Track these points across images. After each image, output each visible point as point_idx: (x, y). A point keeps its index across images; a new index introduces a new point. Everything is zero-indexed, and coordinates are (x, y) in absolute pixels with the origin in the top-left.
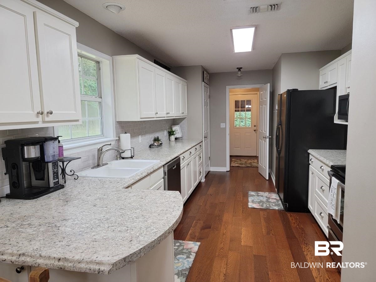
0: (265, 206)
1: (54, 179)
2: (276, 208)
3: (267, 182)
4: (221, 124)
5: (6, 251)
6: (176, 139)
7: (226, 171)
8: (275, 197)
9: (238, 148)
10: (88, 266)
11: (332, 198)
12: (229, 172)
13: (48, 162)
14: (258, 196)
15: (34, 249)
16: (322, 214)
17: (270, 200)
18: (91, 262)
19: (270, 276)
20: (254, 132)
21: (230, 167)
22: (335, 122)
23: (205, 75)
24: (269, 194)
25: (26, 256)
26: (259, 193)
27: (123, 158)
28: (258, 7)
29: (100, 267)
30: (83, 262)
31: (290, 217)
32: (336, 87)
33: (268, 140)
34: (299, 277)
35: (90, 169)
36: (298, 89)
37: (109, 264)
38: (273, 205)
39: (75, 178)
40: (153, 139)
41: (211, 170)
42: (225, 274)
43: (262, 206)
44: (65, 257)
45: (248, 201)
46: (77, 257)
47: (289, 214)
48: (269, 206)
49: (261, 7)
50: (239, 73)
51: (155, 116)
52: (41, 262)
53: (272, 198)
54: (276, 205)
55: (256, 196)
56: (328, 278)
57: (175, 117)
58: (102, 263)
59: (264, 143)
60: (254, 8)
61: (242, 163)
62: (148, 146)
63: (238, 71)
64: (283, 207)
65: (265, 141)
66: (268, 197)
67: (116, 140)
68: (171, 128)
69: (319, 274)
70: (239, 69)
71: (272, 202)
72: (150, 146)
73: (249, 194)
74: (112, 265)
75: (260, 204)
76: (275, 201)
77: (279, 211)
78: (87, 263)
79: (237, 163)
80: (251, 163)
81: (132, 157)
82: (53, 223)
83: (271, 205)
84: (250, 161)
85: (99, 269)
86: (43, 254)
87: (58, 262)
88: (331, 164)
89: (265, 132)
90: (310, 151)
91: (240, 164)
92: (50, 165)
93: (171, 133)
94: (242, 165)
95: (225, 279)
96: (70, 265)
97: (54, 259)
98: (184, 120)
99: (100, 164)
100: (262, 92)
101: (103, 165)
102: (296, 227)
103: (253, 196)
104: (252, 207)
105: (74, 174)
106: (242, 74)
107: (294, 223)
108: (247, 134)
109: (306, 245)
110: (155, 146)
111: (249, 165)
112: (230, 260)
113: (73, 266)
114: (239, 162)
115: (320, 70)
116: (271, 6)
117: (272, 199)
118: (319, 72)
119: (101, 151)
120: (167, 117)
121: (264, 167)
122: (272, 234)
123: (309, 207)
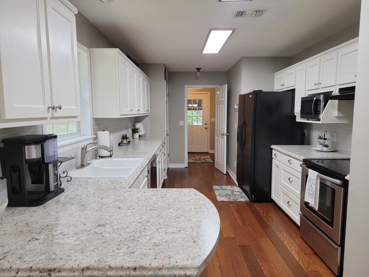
0: (232, 199)
1: (54, 182)
2: (243, 200)
3: (225, 176)
4: (180, 121)
5: (63, 267)
6: (140, 136)
7: (184, 167)
8: (238, 190)
9: (191, 145)
10: (171, 272)
11: (310, 188)
12: (187, 168)
13: (48, 164)
14: (223, 189)
15: (96, 261)
16: (290, 203)
17: (235, 193)
18: (173, 268)
19: (260, 263)
20: (205, 129)
21: (189, 163)
22: (297, 120)
23: (166, 74)
24: (231, 187)
25: (91, 270)
26: (222, 187)
27: (102, 157)
28: (245, 11)
29: (186, 273)
30: (164, 268)
31: (257, 207)
32: (294, 89)
33: (226, 137)
34: (284, 262)
35: (75, 169)
36: (262, 91)
37: (195, 268)
38: (239, 198)
39: (68, 180)
40: (121, 137)
41: (170, 167)
42: (219, 267)
43: (230, 198)
44: (141, 266)
45: (215, 195)
46: (155, 264)
47: (255, 205)
48: (235, 198)
49: (248, 12)
50: (198, 73)
51: (130, 113)
52: (113, 274)
53: (236, 190)
54: (241, 197)
55: (221, 190)
56: (308, 260)
57: (142, 114)
58: (186, 267)
59: (222, 140)
60: (241, 12)
61: (196, 159)
62: (118, 144)
63: (198, 71)
64: (248, 199)
65: (222, 138)
66: (231, 190)
67: (93, 138)
68: (134, 126)
69: (300, 257)
70: (198, 69)
71: (237, 195)
72: (119, 145)
73: (214, 188)
74: (197, 268)
75: (227, 197)
76: (239, 193)
77: (246, 203)
78: (169, 269)
79: (192, 160)
80: (204, 159)
81: (111, 156)
82: (90, 230)
83: (237, 197)
84: (203, 157)
85: (185, 274)
86: (113, 265)
87: (135, 271)
88: (302, 158)
89: (223, 130)
90: (273, 146)
91: (195, 160)
92: (51, 166)
93: (135, 131)
94: (197, 161)
95: (221, 271)
96: (151, 274)
97: (128, 269)
98: (146, 117)
99: (85, 164)
100: (218, 92)
101: (87, 165)
102: (265, 216)
103: (218, 190)
104: (221, 200)
105: (68, 175)
106: (201, 75)
107: (262, 213)
108: (198, 131)
109: (280, 232)
110: (125, 144)
111: (204, 161)
112: (219, 253)
113: (153, 274)
114: (194, 158)
115: (275, 74)
116: (256, 11)
117: (236, 192)
118: (274, 76)
119: (86, 150)
120: (137, 114)
121: (221, 163)
122: (248, 224)
123: (272, 197)
